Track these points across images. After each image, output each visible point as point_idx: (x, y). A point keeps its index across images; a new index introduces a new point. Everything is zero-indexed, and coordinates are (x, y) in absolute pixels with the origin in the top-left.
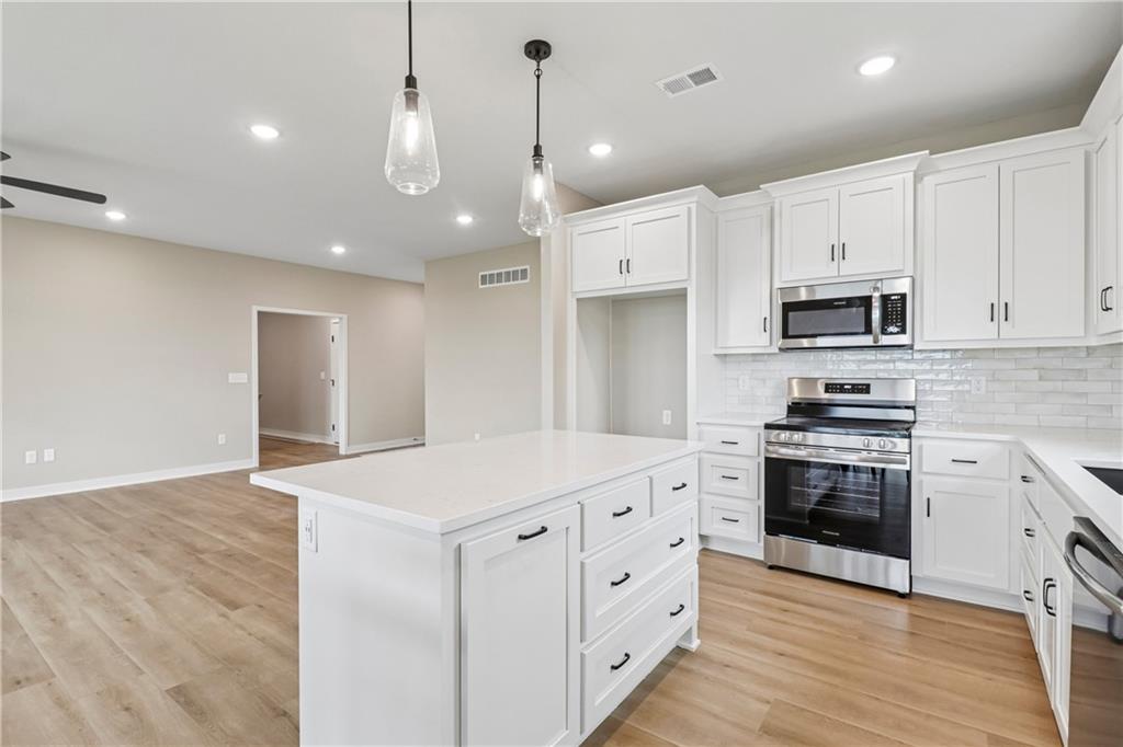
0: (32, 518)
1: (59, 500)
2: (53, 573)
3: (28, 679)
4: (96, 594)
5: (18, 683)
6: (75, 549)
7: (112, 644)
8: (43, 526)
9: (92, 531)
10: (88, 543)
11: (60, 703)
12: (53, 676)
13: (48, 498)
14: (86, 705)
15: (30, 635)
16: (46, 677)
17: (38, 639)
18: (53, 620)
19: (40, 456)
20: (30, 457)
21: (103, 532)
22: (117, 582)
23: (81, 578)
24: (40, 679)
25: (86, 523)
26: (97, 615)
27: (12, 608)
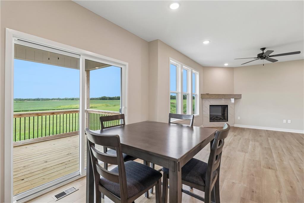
0: (283, 136)
1: (292, 134)
2: (284, 150)
3: (272, 168)
4: (293, 159)
5: (270, 168)
6: (291, 146)
7: (293, 171)
8: (285, 139)
9: (298, 144)
10: (296, 146)
11: (277, 176)
12: (277, 171)
13: (289, 133)
14: (282, 180)
15: (275, 160)
16: (276, 170)
17: (276, 162)
18: (281, 160)
19: (287, 122)
20: (285, 121)
21: (300, 144)
22: (300, 158)
23: (291, 154)
24: (274, 170)
25: (297, 141)
26: (292, 163)
27: (273, 153)
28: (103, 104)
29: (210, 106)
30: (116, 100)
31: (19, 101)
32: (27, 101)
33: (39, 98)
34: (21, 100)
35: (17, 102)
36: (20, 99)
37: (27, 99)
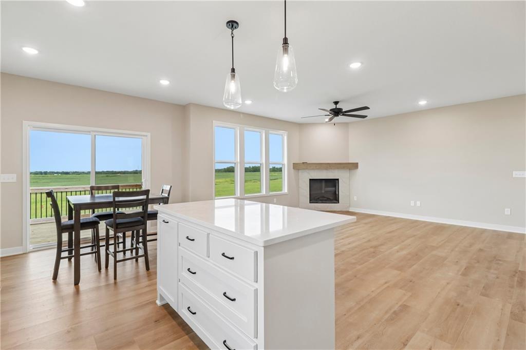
19: (415, 204)
20: (412, 203)
28: (227, 179)
29: (310, 180)
30: (251, 172)
31: (111, 175)
32: (121, 175)
33: (137, 171)
34: (113, 174)
35: (107, 176)
36: (113, 171)
37: (122, 172)
